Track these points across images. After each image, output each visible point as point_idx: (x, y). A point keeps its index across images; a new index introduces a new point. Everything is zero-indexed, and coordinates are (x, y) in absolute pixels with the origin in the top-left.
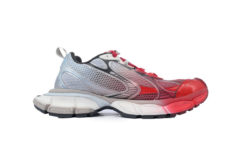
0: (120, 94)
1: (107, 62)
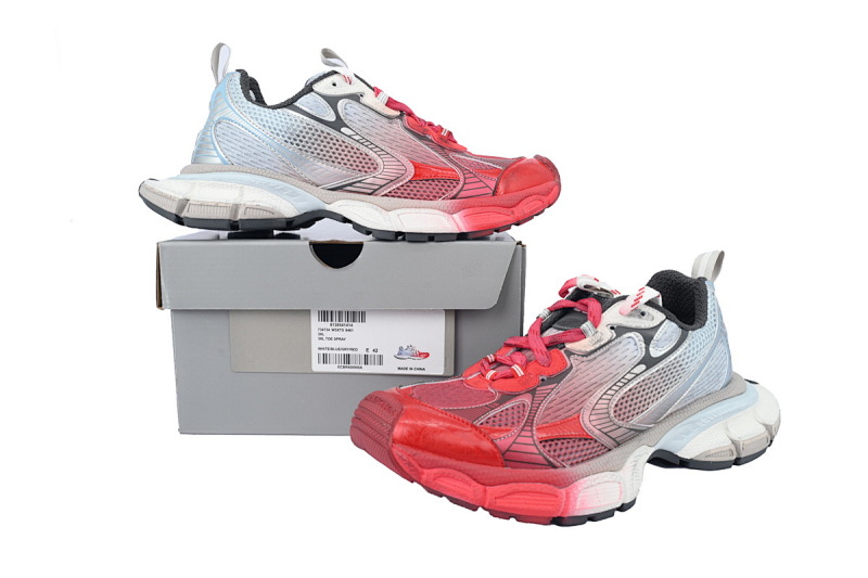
0: (359, 182)
1: (332, 101)
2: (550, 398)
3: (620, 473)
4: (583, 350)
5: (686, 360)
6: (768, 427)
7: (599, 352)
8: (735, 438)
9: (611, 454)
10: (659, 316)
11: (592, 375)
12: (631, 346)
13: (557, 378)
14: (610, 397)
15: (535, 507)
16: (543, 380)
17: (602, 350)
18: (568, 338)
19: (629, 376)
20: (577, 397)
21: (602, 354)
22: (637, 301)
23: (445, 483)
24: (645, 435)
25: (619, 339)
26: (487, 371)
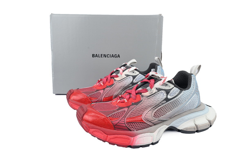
2: (133, 110)
3: (154, 133)
4: (146, 95)
5: (181, 100)
6: (210, 121)
7: (151, 96)
8: (197, 124)
9: (151, 127)
10: (172, 86)
11: (148, 103)
12: (162, 95)
13: (137, 103)
14: (153, 110)
15: (122, 142)
16: (133, 104)
17: (152, 96)
18: (143, 91)
19: (160, 104)
20: (142, 110)
21: (152, 97)
22: (164, 81)
23: (95, 133)
24: (165, 122)
25: (158, 92)
26: (118, 100)
